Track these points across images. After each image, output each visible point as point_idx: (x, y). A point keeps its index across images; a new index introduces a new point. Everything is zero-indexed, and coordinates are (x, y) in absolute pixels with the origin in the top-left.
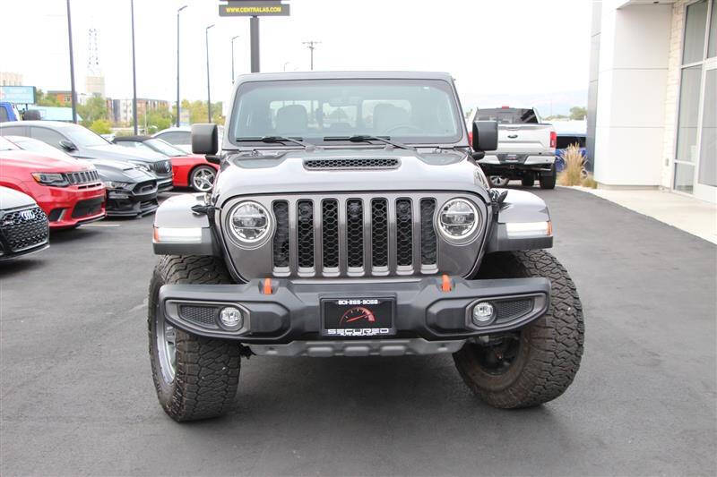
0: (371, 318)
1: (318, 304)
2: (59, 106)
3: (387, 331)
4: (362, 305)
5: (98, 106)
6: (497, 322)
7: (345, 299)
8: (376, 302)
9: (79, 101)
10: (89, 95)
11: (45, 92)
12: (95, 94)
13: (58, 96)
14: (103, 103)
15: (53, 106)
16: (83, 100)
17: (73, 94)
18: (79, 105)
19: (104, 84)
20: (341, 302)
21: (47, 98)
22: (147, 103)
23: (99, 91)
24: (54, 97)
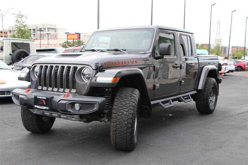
0: (45, 103)
1: (33, 97)
2: (204, 49)
3: (47, 108)
4: (42, 99)
5: (218, 49)
6: (80, 111)
7: (41, 96)
8: (45, 98)
9: (211, 47)
10: (215, 45)
11: (200, 44)
12: (217, 45)
13: (204, 46)
14: (220, 48)
15: (202, 49)
16: (212, 47)
17: (209, 45)
18: (211, 49)
19: (221, 41)
20: (38, 97)
21: (200, 46)
22: (237, 48)
23: (219, 44)
24: (202, 46)
